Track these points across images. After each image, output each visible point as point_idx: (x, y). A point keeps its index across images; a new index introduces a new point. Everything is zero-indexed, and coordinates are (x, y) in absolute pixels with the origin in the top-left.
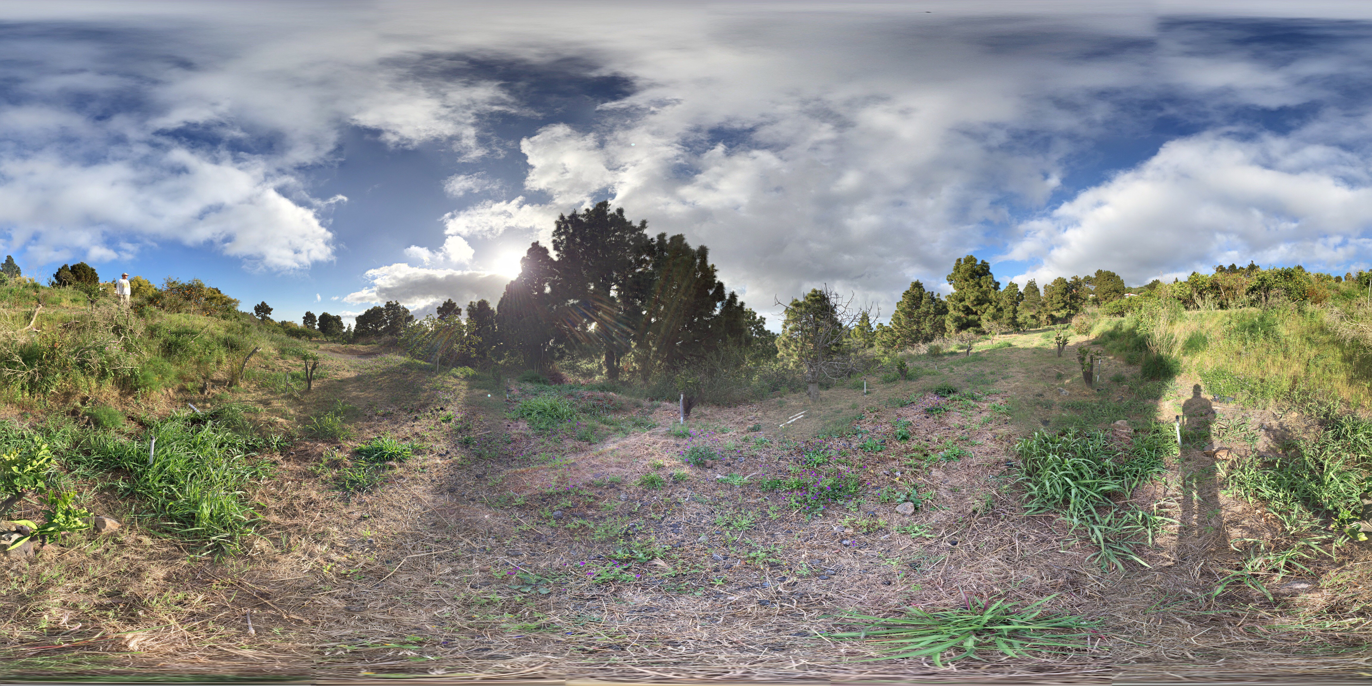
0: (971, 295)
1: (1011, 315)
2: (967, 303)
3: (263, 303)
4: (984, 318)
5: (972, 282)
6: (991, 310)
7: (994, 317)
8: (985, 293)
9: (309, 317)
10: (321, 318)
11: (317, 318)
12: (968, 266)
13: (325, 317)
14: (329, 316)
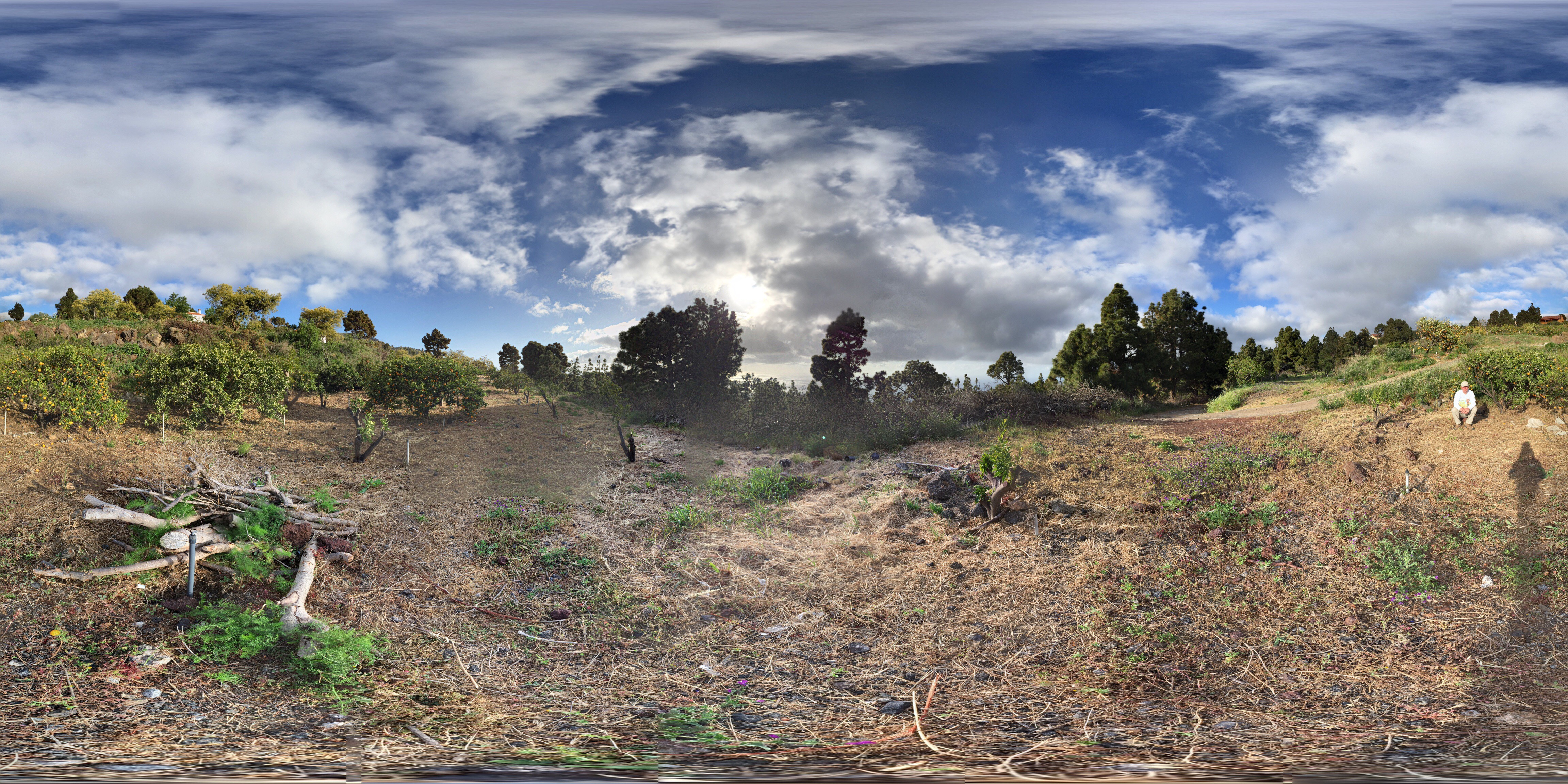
0: (1290, 351)
1: (1314, 360)
2: (1288, 356)
3: (435, 332)
4: (1297, 364)
5: (1290, 344)
6: (1301, 359)
7: (1303, 364)
8: (1297, 350)
9: (508, 352)
10: (526, 350)
11: (520, 350)
12: (1287, 334)
13: (532, 349)
14: (540, 346)
